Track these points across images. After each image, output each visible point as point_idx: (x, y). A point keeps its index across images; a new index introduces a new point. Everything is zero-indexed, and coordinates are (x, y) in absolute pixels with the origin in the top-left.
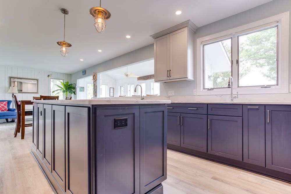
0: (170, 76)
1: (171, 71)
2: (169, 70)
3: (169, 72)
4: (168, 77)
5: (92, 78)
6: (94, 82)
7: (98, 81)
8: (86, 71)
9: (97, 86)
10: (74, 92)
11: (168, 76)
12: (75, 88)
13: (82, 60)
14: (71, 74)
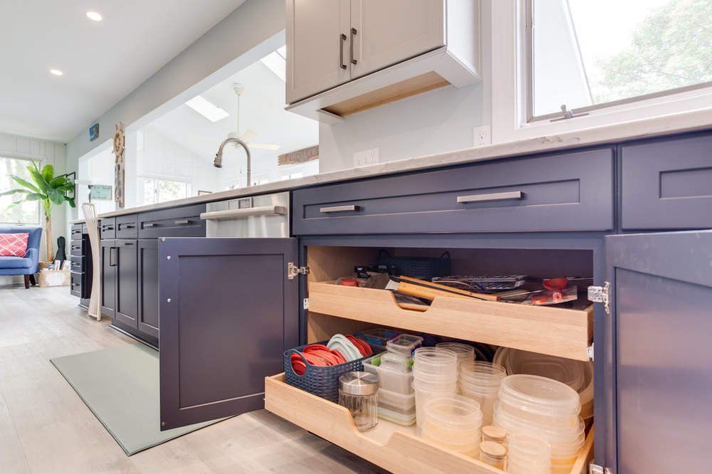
0: (355, 62)
1: (355, 38)
2: (348, 35)
3: (347, 44)
4: (344, 67)
5: (112, 148)
6: (117, 157)
7: (126, 153)
8: (98, 124)
9: (124, 171)
10: (73, 199)
11: (346, 61)
12: (73, 187)
13: (57, 72)
14: (65, 144)
